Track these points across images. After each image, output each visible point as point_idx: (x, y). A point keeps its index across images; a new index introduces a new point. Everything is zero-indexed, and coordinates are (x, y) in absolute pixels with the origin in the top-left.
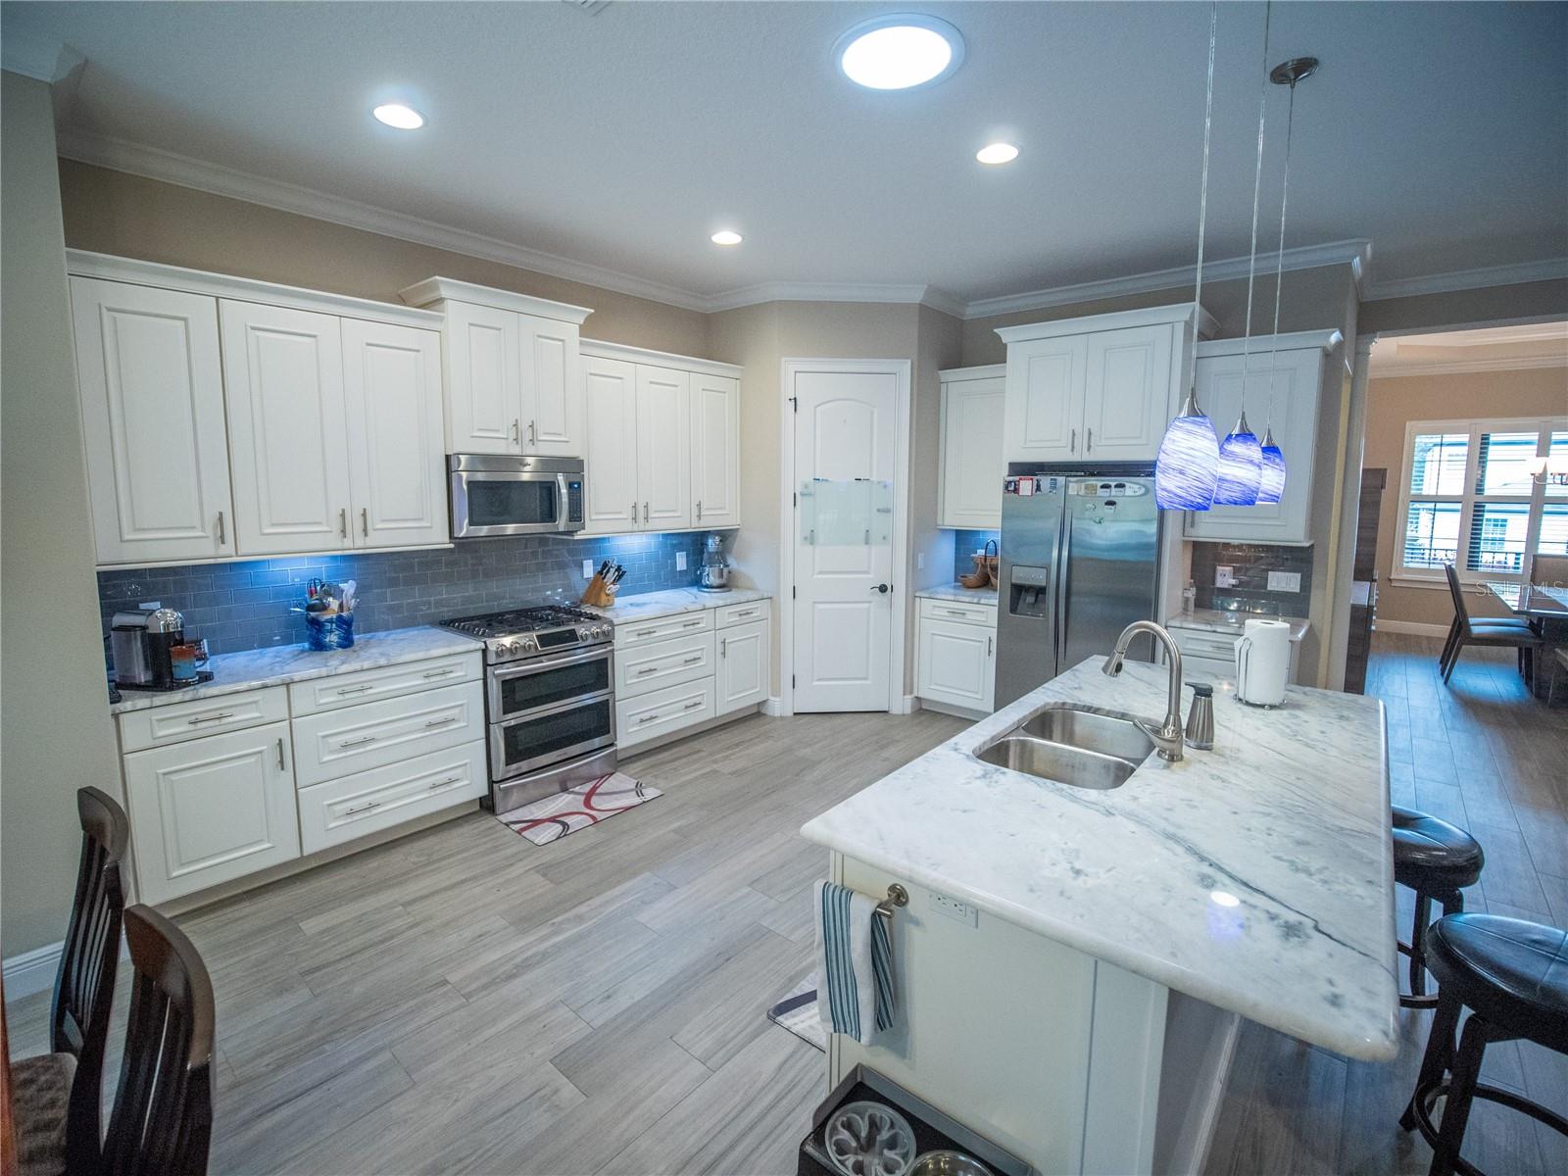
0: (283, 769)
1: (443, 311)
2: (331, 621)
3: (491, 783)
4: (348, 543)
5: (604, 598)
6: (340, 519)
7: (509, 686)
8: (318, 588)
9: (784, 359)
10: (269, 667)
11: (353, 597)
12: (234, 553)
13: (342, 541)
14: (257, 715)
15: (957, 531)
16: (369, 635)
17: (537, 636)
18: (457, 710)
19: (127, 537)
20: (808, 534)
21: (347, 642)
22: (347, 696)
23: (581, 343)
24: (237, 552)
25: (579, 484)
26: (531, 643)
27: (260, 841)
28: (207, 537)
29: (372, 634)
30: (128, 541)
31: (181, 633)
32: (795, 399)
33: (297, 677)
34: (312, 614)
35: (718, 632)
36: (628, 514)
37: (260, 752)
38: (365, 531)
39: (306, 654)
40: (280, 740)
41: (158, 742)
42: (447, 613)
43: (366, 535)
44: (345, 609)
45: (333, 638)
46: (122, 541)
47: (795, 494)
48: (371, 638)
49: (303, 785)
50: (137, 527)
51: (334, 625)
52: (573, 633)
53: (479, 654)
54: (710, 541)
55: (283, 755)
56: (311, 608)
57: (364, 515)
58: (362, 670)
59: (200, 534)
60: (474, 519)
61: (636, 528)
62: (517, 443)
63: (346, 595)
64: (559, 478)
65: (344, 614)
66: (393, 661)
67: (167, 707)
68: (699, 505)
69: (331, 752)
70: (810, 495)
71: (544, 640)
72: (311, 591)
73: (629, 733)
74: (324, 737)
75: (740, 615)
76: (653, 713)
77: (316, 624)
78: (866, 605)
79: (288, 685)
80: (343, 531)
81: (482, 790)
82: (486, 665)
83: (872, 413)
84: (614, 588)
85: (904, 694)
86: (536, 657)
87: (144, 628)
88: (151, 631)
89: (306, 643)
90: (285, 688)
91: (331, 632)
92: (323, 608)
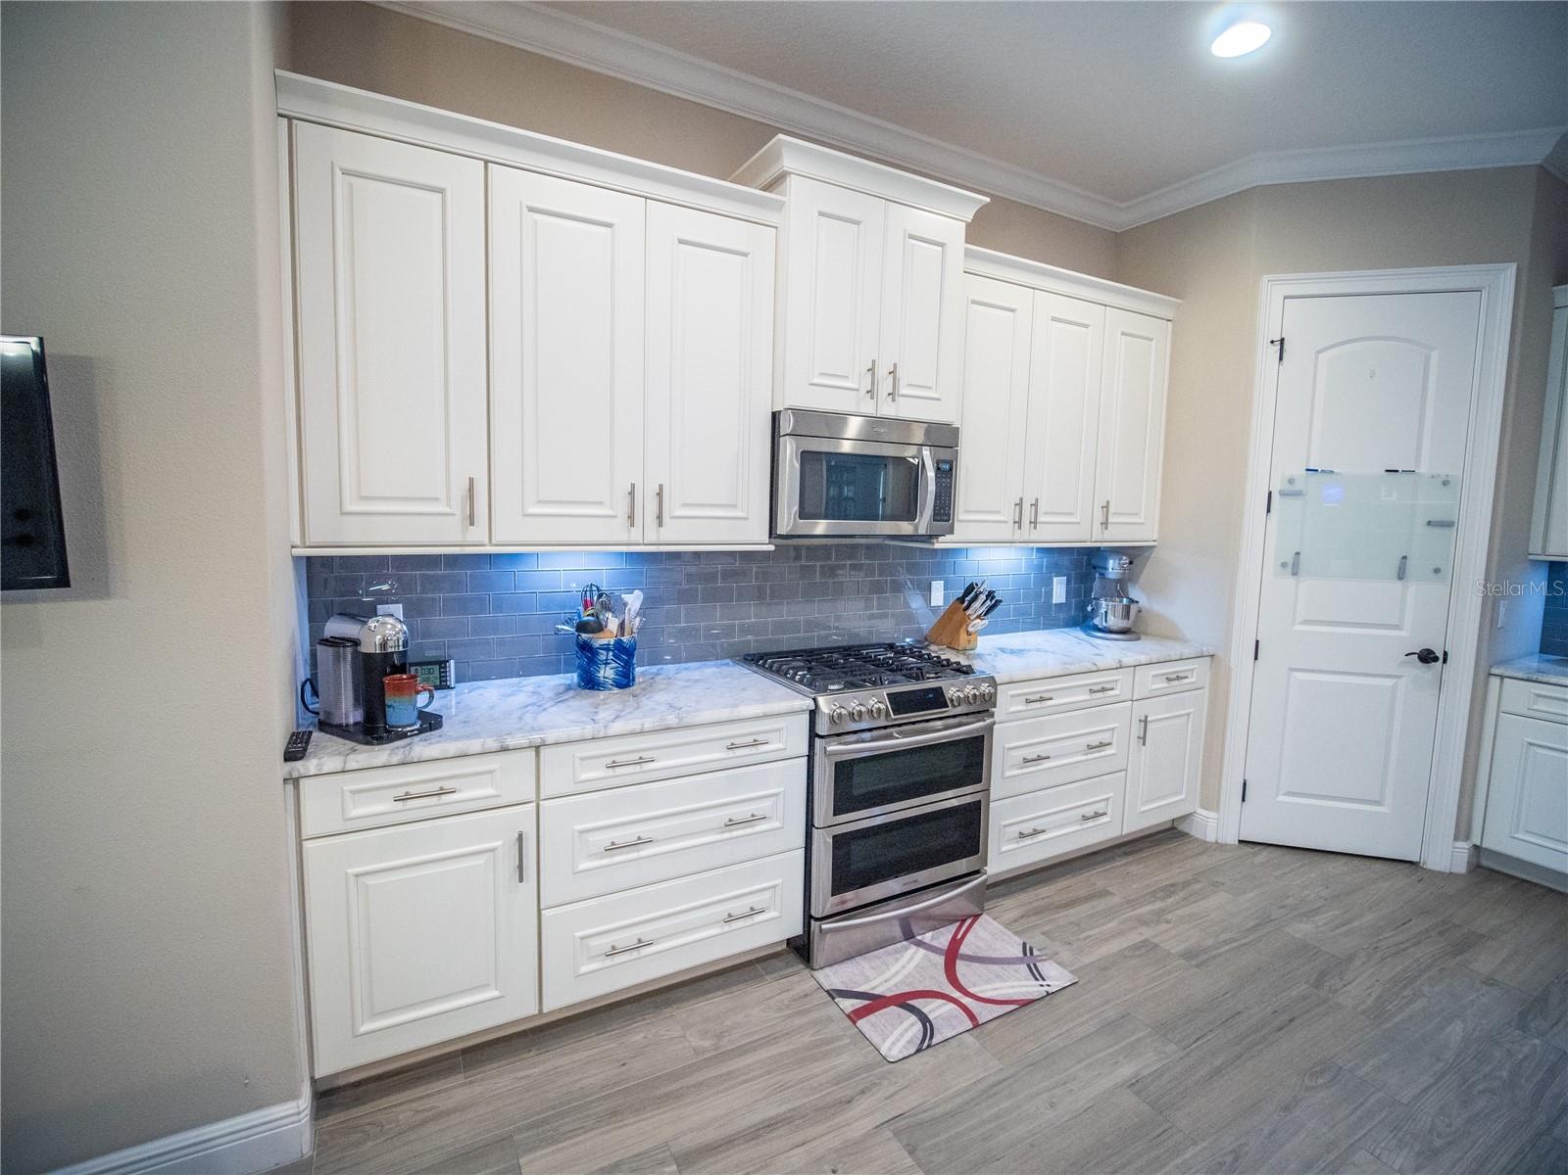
0: (521, 880)
1: (783, 194)
2: (607, 648)
3: (808, 918)
4: (635, 535)
5: (963, 636)
6: (628, 499)
7: (844, 770)
8: (595, 598)
9: (1266, 278)
10: (519, 713)
11: (638, 614)
12: (487, 541)
13: (629, 533)
14: (490, 791)
15: (1552, 564)
16: (654, 669)
17: (888, 695)
18: (768, 803)
19: (349, 508)
20: (1289, 559)
21: (625, 680)
22: (619, 771)
23: (968, 254)
24: (490, 541)
25: (951, 463)
26: (882, 706)
27: (485, 986)
28: (453, 515)
29: (658, 667)
30: (350, 513)
31: (404, 654)
32: (1282, 340)
33: (553, 735)
34: (584, 636)
35: (1135, 703)
36: (1008, 514)
37: (493, 850)
38: (660, 517)
39: (571, 693)
40: (520, 836)
41: (350, 826)
42: (753, 643)
43: (660, 524)
44: (626, 630)
45: (607, 673)
46: (343, 514)
47: (1270, 494)
48: (657, 674)
49: (551, 903)
50: (364, 494)
51: (611, 653)
52: (938, 691)
53: (806, 717)
54: (1112, 563)
55: (524, 858)
56: (582, 627)
57: (660, 494)
58: (642, 732)
59: (445, 509)
60: (807, 509)
61: (1017, 537)
62: (872, 398)
63: (630, 610)
64: (924, 452)
65: (625, 639)
66: (687, 721)
67: (364, 773)
68: (1107, 507)
69: (592, 856)
70: (1298, 494)
71: (900, 703)
72: (586, 601)
73: (1003, 854)
74: (582, 832)
75: (1168, 679)
76: (1037, 824)
77: (585, 648)
78: (1389, 682)
79: (537, 748)
80: (631, 517)
81: (796, 929)
82: (813, 735)
83: (1427, 358)
84: (980, 624)
85: (1456, 838)
86: (885, 727)
87: (356, 643)
88: (364, 649)
89: (575, 675)
90: (534, 753)
91: (606, 664)
92: (599, 627)
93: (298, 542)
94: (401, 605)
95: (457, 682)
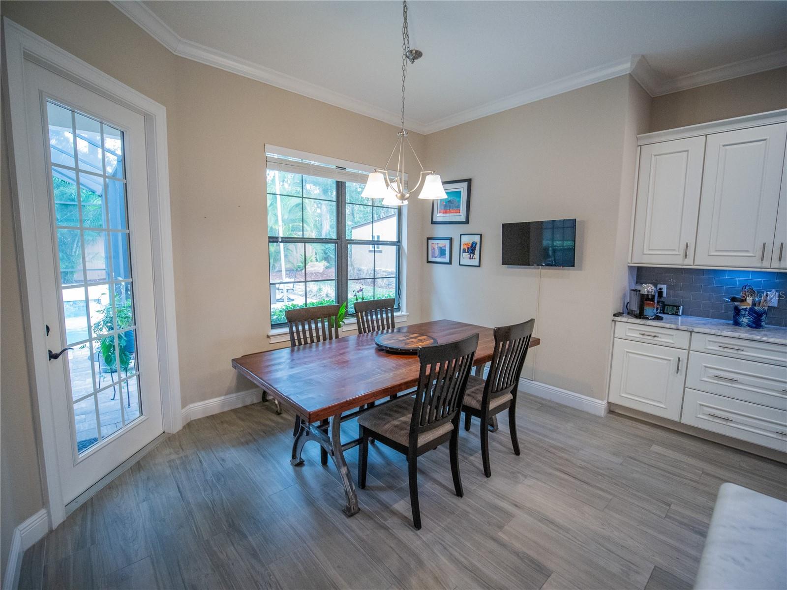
0: (678, 374)
2: (745, 310)
4: (766, 264)
6: (761, 249)
8: (747, 290)
12: (692, 264)
13: (762, 263)
14: (671, 341)
19: (645, 252)
22: (726, 350)
24: (694, 263)
27: (660, 402)
28: (680, 255)
30: (646, 254)
33: (696, 330)
34: (735, 303)
37: (668, 360)
38: (780, 258)
40: (680, 358)
41: (627, 338)
43: (781, 260)
44: (761, 305)
45: (745, 320)
49: (689, 387)
50: (651, 248)
51: (747, 312)
57: (781, 247)
58: (738, 338)
59: (677, 253)
69: (708, 377)
77: (737, 311)
79: (691, 332)
80: (763, 257)
87: (640, 291)
88: (641, 293)
89: (732, 321)
90: (689, 334)
91: (744, 316)
92: (743, 300)
93: (630, 262)
94: (666, 285)
95: (683, 314)
